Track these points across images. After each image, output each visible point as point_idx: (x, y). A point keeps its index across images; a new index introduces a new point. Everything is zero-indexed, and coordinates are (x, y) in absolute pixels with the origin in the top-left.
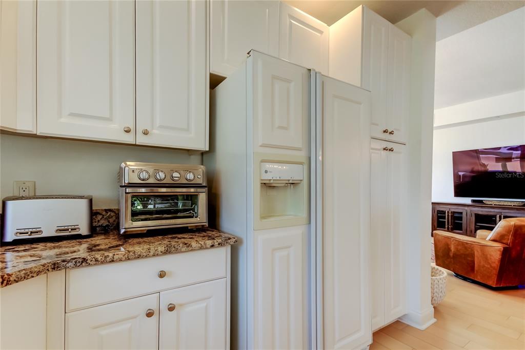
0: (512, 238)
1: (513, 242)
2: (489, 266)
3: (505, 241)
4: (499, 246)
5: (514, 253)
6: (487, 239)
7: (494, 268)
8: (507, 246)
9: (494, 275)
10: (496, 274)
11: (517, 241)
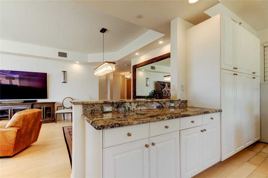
0: (22, 122)
1: (23, 125)
2: (8, 144)
3: (18, 126)
4: (15, 130)
5: (23, 131)
6: (6, 127)
7: (11, 144)
8: (20, 128)
9: (12, 149)
10: (13, 148)
11: (25, 124)
